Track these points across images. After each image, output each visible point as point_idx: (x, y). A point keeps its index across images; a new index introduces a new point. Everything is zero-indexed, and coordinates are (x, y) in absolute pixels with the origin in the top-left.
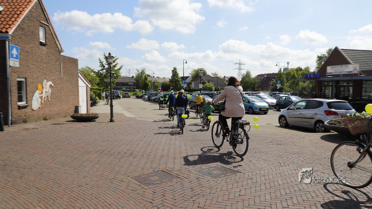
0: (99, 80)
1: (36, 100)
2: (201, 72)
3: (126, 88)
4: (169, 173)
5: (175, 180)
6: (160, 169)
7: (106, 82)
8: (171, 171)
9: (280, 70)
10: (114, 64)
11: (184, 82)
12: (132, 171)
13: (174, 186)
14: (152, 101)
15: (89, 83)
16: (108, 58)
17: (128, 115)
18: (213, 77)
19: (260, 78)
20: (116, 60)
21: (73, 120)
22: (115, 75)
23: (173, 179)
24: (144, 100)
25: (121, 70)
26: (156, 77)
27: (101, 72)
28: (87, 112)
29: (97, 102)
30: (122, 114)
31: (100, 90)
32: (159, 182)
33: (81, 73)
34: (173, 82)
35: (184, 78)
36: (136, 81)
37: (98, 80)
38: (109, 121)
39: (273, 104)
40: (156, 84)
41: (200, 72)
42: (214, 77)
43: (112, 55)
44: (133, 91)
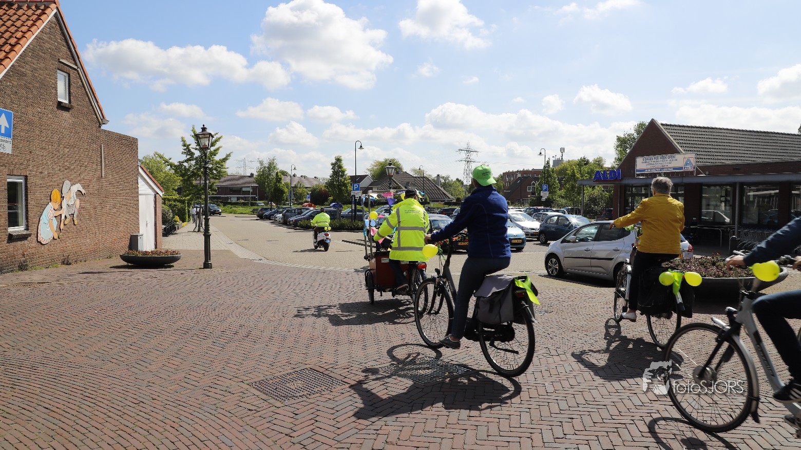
0: (182, 181)
1: (47, 222)
2: (392, 166)
3: (238, 199)
4: (327, 372)
5: (339, 388)
6: (307, 366)
7: (196, 186)
8: (331, 369)
9: (546, 163)
10: (212, 149)
11: (356, 186)
12: (251, 371)
13: (335, 399)
14: (290, 225)
15: (161, 188)
16: (200, 138)
17: (241, 253)
18: (415, 176)
19: (507, 179)
20: (216, 141)
21: (125, 263)
22: (215, 172)
23: (334, 386)
24: (275, 222)
25: (227, 162)
26: (298, 175)
27: (185, 166)
28: (156, 247)
29: (176, 226)
30: (228, 251)
31: (183, 202)
32: (305, 393)
33: (143, 166)
34: (335, 187)
35: (356, 179)
36: (258, 184)
37: (178, 182)
38: (202, 267)
39: (534, 231)
40: (300, 191)
41: (388, 166)
42: (417, 176)
43: (208, 131)
44: (252, 204)
